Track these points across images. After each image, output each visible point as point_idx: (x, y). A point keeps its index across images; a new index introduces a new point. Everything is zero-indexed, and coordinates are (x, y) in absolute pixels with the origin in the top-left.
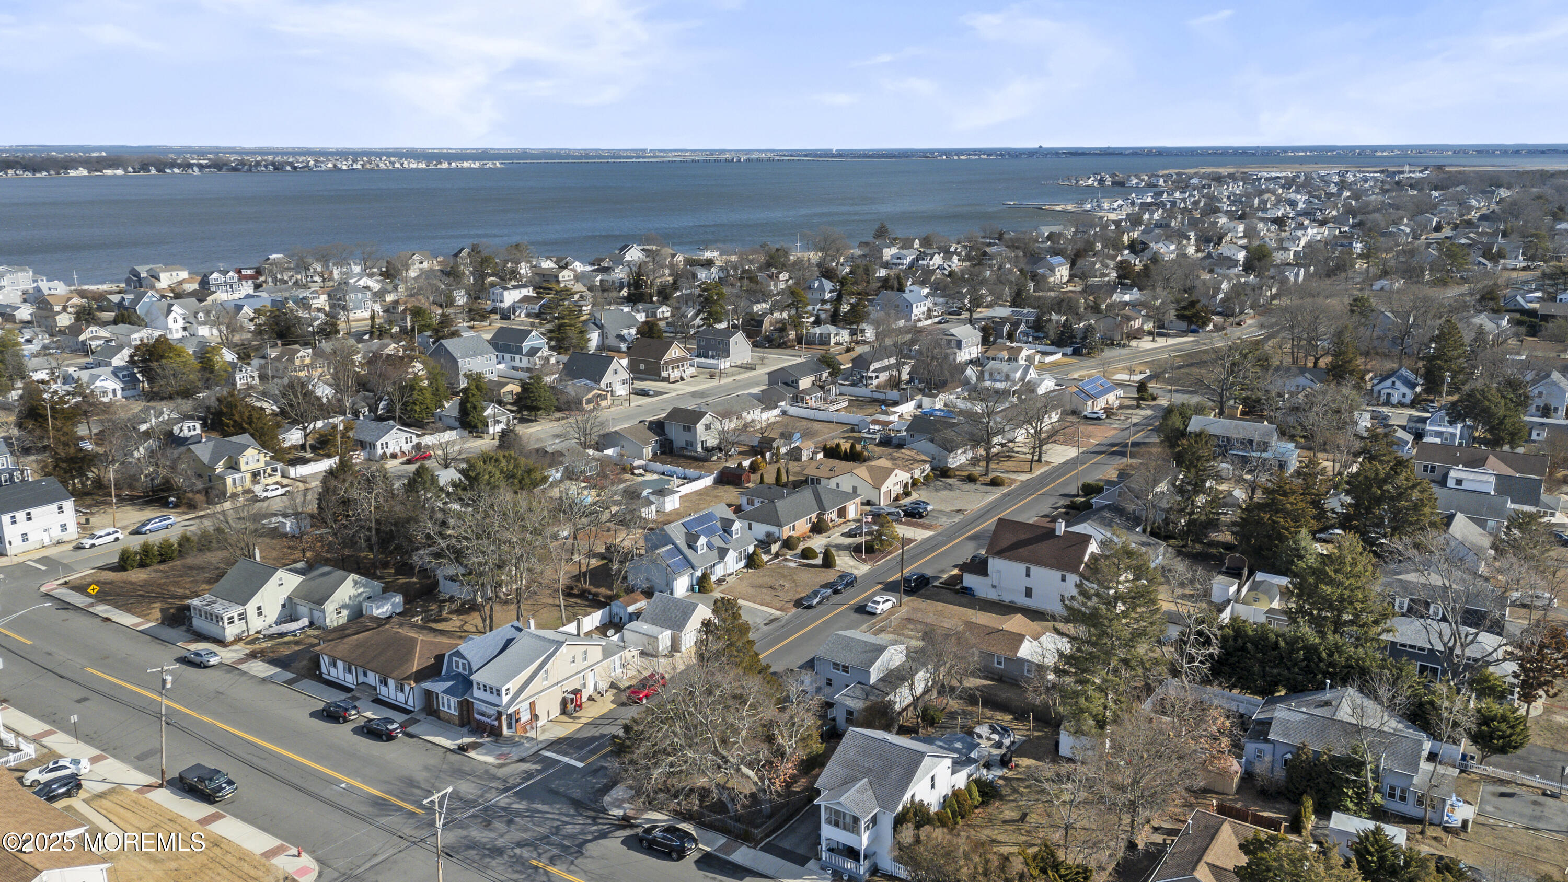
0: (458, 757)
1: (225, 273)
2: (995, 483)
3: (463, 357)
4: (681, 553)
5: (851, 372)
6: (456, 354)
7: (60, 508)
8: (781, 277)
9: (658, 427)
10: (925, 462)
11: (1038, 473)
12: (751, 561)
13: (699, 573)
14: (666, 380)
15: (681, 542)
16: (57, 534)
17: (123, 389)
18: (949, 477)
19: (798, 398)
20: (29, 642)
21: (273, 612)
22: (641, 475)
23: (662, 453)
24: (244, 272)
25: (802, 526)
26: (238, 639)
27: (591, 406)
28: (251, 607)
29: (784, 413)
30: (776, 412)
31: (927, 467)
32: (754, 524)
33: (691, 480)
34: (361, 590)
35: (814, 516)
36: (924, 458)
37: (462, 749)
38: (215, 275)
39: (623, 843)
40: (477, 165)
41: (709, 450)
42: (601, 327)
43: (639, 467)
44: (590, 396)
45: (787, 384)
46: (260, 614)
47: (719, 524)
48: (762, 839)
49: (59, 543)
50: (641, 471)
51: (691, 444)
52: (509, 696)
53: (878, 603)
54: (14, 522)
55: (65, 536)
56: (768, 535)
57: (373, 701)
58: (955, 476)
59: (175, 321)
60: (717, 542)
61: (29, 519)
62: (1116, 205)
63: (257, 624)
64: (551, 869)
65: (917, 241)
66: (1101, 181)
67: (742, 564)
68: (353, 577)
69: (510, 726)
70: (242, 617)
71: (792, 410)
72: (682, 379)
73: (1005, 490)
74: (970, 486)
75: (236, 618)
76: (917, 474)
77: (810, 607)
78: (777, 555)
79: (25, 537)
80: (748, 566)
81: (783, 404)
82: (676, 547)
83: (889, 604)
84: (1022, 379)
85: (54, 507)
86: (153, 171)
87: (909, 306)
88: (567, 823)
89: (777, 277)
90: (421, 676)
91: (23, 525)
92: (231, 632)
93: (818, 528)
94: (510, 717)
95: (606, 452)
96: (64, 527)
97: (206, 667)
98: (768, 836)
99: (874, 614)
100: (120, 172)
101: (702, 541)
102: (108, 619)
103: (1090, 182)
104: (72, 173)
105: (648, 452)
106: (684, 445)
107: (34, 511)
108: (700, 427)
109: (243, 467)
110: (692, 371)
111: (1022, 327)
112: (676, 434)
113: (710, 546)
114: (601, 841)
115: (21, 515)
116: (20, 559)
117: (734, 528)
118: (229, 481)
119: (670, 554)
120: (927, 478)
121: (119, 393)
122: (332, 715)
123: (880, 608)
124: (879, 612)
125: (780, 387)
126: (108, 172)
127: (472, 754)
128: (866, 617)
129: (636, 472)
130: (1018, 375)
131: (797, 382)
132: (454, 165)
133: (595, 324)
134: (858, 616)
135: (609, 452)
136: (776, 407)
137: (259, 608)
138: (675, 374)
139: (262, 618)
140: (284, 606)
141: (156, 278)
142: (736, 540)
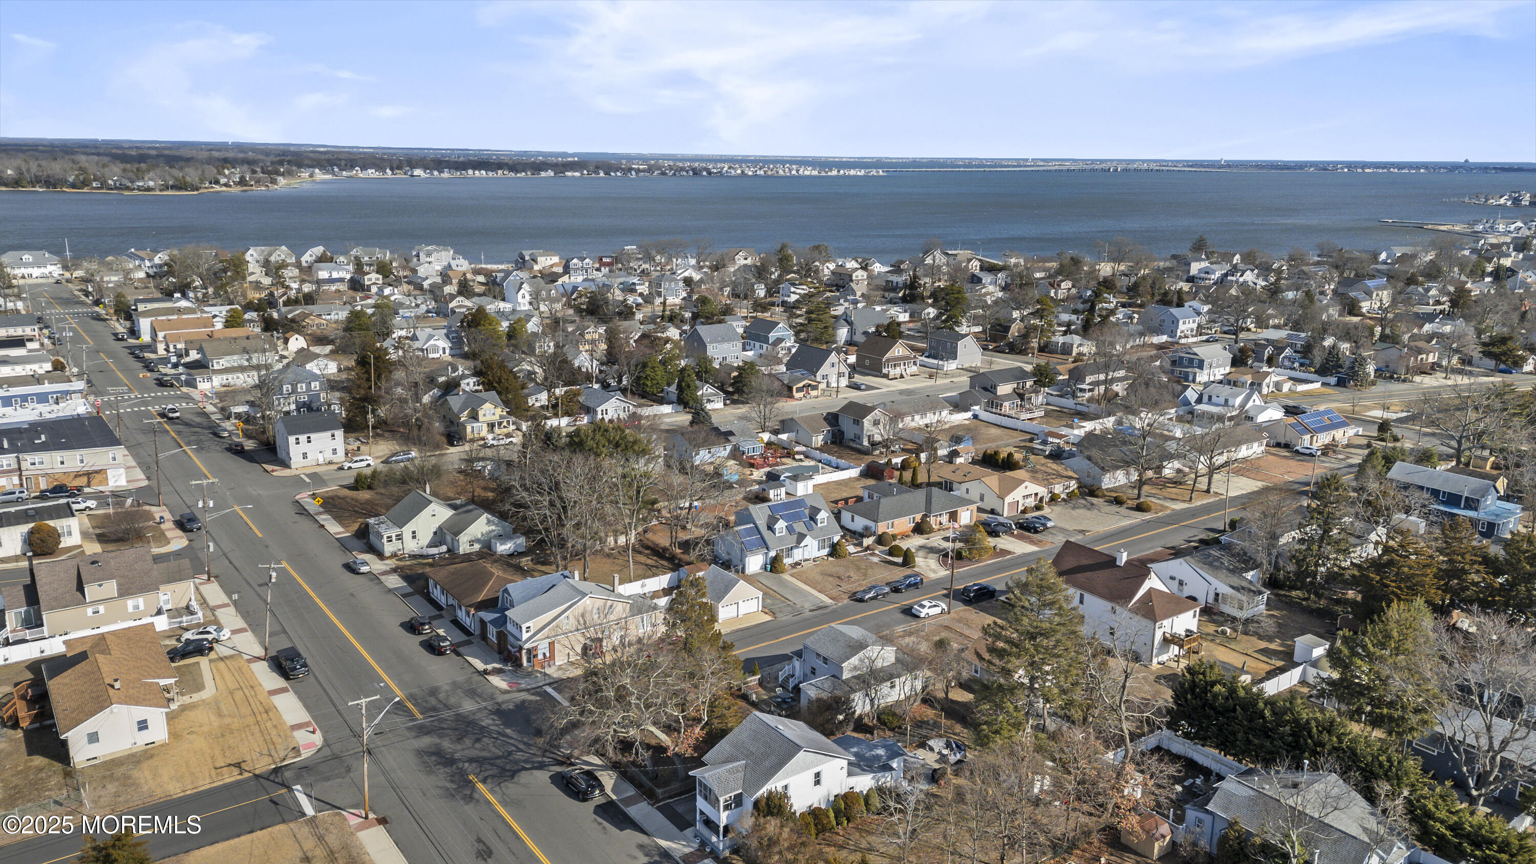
0: (481, 678)
1: (582, 259)
2: (1140, 508)
3: (711, 342)
4: (760, 533)
5: (1066, 383)
6: (706, 339)
7: (333, 436)
8: (1063, 285)
9: (832, 419)
10: (1071, 478)
11: (1199, 503)
12: (835, 551)
13: (772, 554)
14: (886, 376)
15: (762, 523)
16: (329, 456)
17: (451, 349)
18: (1096, 496)
19: (994, 404)
20: (260, 535)
21: (425, 537)
22: (801, 460)
23: (832, 443)
24: (604, 260)
25: (904, 524)
26: (394, 555)
27: (801, 395)
28: (407, 530)
29: (975, 417)
30: (969, 415)
31: (1073, 485)
32: (856, 517)
33: (838, 468)
34: (493, 528)
35: (918, 518)
36: (1071, 474)
37: (485, 672)
38: (575, 261)
39: (551, 777)
40: (862, 173)
41: (874, 444)
42: (850, 324)
43: (798, 453)
44: (801, 385)
45: (985, 389)
46: (414, 537)
47: (807, 512)
48: (663, 799)
49: (330, 463)
50: (802, 457)
51: (858, 438)
52: (529, 634)
53: (923, 606)
54: (298, 443)
55: (335, 459)
56: (867, 528)
57: (452, 621)
58: (1104, 496)
59: (524, 297)
60: (799, 527)
61: (309, 442)
62: (1513, 227)
63: (411, 546)
64: (480, 786)
65: (1237, 257)
66: (1516, 201)
67: (826, 551)
68: (485, 516)
69: (529, 660)
70: (399, 537)
71: (984, 415)
72: (902, 377)
73: (1147, 516)
74: (1115, 508)
75: (394, 538)
76: (1058, 489)
77: (861, 600)
78: (867, 548)
79: (305, 456)
80: (831, 554)
81: (977, 408)
82: (756, 527)
83: (937, 610)
84: (1243, 405)
85: (329, 434)
86: (602, 174)
87: (1175, 322)
88: (521, 750)
89: (1059, 286)
90: (483, 606)
91: (304, 446)
92: (388, 549)
93: (920, 529)
94: (529, 651)
95: (780, 436)
96: (334, 451)
97: (358, 574)
98: (670, 797)
99: (918, 617)
100: (577, 174)
101: (781, 525)
102: (323, 526)
103: (1502, 201)
104: (543, 174)
105: (818, 440)
106: (852, 437)
107: (313, 436)
108: (867, 422)
109: (481, 418)
110: (914, 369)
111: (1288, 351)
112: (846, 424)
113: (790, 529)
114: (534, 772)
115: (303, 438)
116: (297, 472)
117: (819, 517)
118: (469, 429)
119: (749, 532)
120: (1071, 495)
121: (447, 351)
122: (412, 627)
123: (923, 612)
124: (922, 615)
125: (978, 391)
126: (569, 174)
127: (490, 678)
128: (909, 618)
129: (797, 457)
130: (1238, 401)
131: (995, 387)
132: (842, 172)
133: (846, 320)
134: (902, 616)
135: (784, 437)
136: (967, 410)
137: (414, 532)
138: (894, 372)
139: (416, 541)
140: (435, 533)
141: (535, 261)
142: (821, 528)
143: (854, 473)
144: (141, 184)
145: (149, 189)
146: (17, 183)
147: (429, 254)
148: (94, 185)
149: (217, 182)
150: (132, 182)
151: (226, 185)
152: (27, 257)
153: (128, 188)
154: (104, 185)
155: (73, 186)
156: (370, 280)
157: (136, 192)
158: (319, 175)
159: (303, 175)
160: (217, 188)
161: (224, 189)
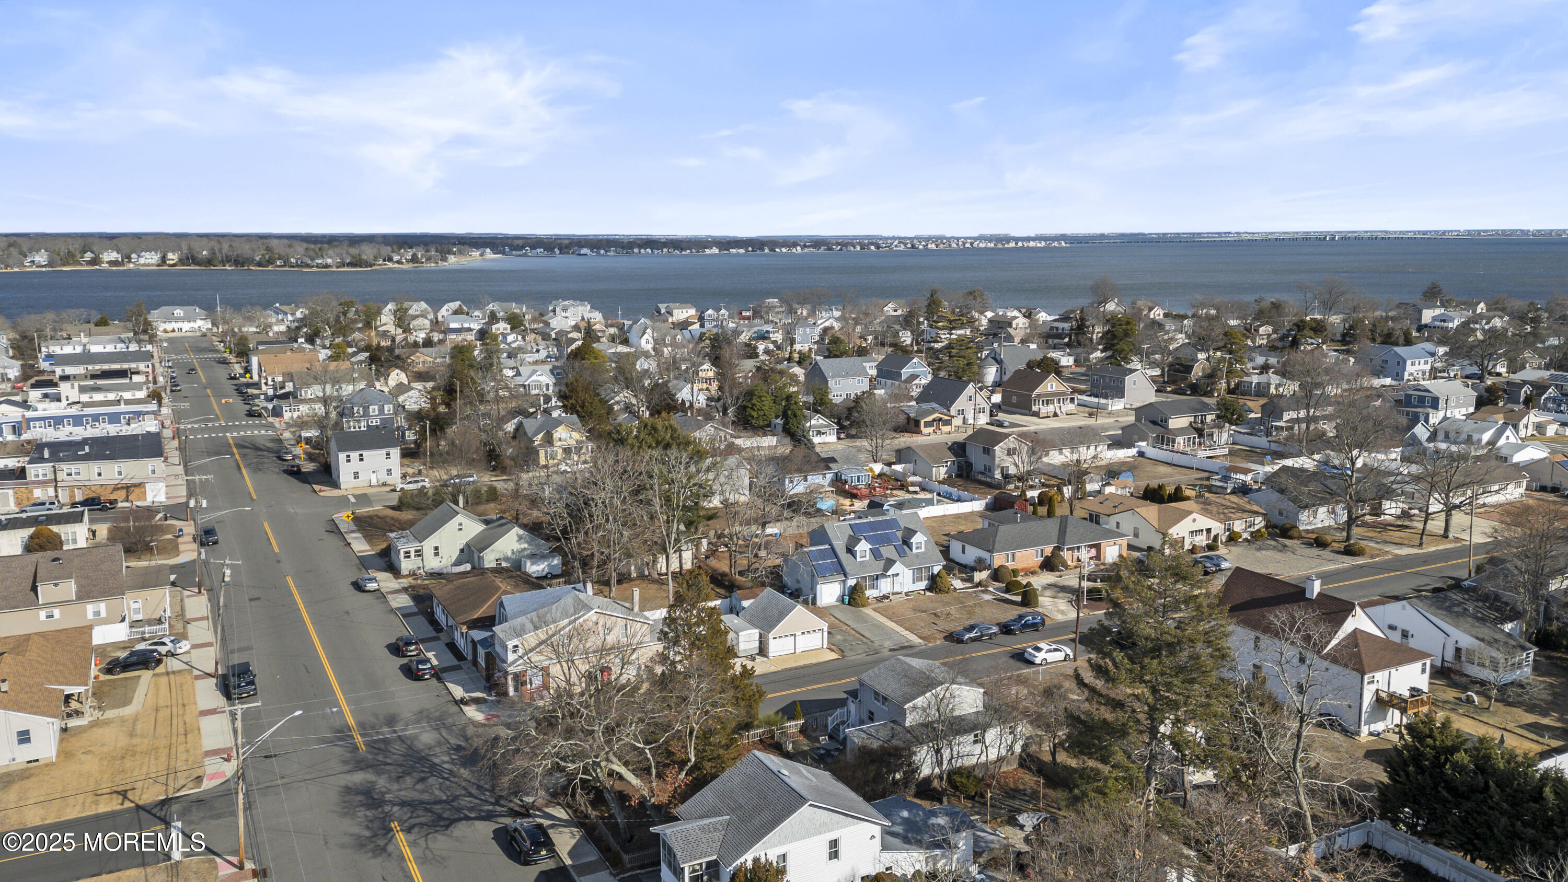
0: (456, 708)
1: (718, 310)
2: (1349, 551)
3: (833, 377)
4: (836, 556)
5: (1260, 421)
6: (828, 373)
7: (388, 454)
8: (1262, 330)
9: (958, 449)
10: (1257, 513)
11: (1433, 549)
12: (935, 584)
13: (851, 582)
14: (1036, 414)
15: (840, 545)
16: (384, 477)
17: (555, 384)
18: (1291, 538)
19: (1165, 438)
21: (450, 553)
22: (916, 493)
23: (958, 476)
24: (744, 314)
25: (1029, 557)
26: (413, 574)
27: (930, 430)
28: (428, 546)
29: (1141, 454)
30: (1133, 452)
31: (1259, 523)
32: (968, 547)
33: (959, 500)
34: (526, 546)
35: (1048, 550)
36: (1256, 508)
37: (463, 701)
38: (710, 312)
39: (494, 832)
40: (1042, 245)
41: (1006, 477)
42: (999, 362)
43: (913, 484)
44: (930, 419)
45: (1154, 423)
46: (437, 554)
47: (899, 534)
48: (632, 869)
49: (384, 484)
50: (917, 489)
51: (989, 470)
52: (517, 655)
53: (1038, 649)
54: (349, 461)
55: (390, 480)
56: (980, 561)
57: (447, 645)
58: (1300, 537)
59: (647, 342)
60: (888, 551)
61: (361, 460)
63: (432, 563)
64: (401, 837)
65: (1482, 305)
67: (923, 584)
68: (516, 531)
69: (516, 690)
70: (419, 553)
71: (1151, 452)
72: (1056, 415)
73: (1360, 561)
74: (1316, 551)
75: (413, 554)
76: (1238, 526)
77: (960, 641)
78: (979, 584)
79: (356, 474)
80: (930, 589)
81: (1144, 444)
82: (833, 549)
83: (1060, 656)
84: (1492, 443)
85: (383, 452)
86: (767, 251)
87: (1402, 363)
88: (471, 795)
89: (1257, 331)
90: (476, 624)
91: (355, 464)
92: (406, 566)
93: (1049, 564)
94: (517, 677)
95: (894, 467)
96: (389, 472)
97: (364, 591)
98: (642, 867)
99: (1031, 663)
100: (742, 251)
101: (863, 547)
102: (349, 544)
104: (708, 251)
105: (941, 472)
106: (982, 469)
108: (999, 450)
109: (556, 442)
110: (1071, 407)
111: (1551, 392)
112: (975, 456)
113: (876, 554)
114: (477, 823)
115: (354, 455)
116: (345, 493)
117: (914, 540)
118: (542, 453)
119: (822, 555)
120: (1256, 536)
121: (551, 388)
122: (396, 649)
123: (1039, 657)
124: (1038, 661)
125: (1145, 426)
126: (733, 251)
127: (466, 709)
128: (1019, 664)
129: (911, 489)
130: (1486, 437)
131: (1166, 420)
132: (1020, 244)
133: (994, 359)
134: (1012, 661)
135: (898, 468)
136: (1130, 445)
137: (436, 548)
138: (1045, 410)
139: (438, 559)
140: (462, 551)
141: (671, 314)
142: (917, 555)
143: (978, 505)
144: (320, 261)
145: (327, 266)
146: (209, 262)
147: (565, 309)
148: (278, 263)
149: (390, 259)
150: (312, 260)
151: (399, 262)
152: (179, 312)
153: (308, 266)
154: (286, 263)
155: (259, 264)
156: (498, 329)
157: (315, 269)
158: (489, 254)
159: (473, 254)
160: (390, 265)
161: (396, 265)
